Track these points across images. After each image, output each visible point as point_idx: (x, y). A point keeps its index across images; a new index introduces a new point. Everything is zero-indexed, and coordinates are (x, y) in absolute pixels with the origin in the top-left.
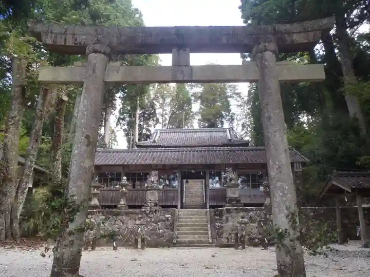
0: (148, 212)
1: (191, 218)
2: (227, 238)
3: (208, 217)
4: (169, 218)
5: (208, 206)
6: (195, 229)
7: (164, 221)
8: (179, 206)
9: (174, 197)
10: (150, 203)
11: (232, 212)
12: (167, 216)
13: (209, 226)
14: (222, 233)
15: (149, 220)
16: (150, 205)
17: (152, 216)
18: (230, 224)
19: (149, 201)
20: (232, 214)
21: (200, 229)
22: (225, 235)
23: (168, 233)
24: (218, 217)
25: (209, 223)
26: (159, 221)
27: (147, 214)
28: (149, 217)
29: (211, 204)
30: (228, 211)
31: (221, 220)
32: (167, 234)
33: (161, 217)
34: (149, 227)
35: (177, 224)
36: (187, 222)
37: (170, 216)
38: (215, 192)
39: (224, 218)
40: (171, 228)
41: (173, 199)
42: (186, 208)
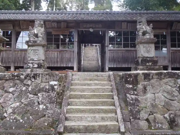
0: (22, 77)
1: (89, 85)
2: (147, 120)
3: (113, 83)
4: (56, 87)
5: (107, 69)
6: (95, 104)
7: (47, 91)
8: (75, 69)
9: (70, 58)
10: (32, 63)
11: (152, 78)
12: (53, 83)
13: (116, 97)
14: (139, 112)
15: (24, 88)
16: (31, 65)
17: (29, 82)
18: (149, 95)
19: (31, 62)
20: (152, 81)
21: (103, 103)
22: (144, 115)
23: (52, 110)
24: (131, 86)
25: (115, 92)
26: (40, 91)
27: (22, 81)
28: (25, 85)
29: (110, 66)
30: (147, 76)
31: (135, 90)
32: (51, 112)
33: (43, 85)
34: (22, 101)
35: (68, 93)
36: (83, 91)
37: (56, 83)
38: (115, 54)
39: (140, 86)
40: (59, 100)
41: (69, 60)
42: (84, 71)
